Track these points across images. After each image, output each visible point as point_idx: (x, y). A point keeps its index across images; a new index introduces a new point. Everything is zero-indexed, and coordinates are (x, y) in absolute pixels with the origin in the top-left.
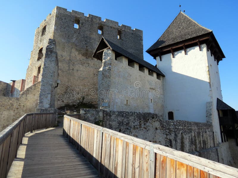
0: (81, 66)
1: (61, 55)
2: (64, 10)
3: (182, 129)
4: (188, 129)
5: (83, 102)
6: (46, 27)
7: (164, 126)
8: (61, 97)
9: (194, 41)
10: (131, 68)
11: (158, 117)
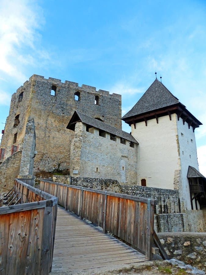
0: (57, 133)
1: (38, 123)
2: (41, 78)
3: (140, 194)
4: (146, 194)
5: (58, 169)
6: (23, 94)
7: (123, 190)
8: (37, 164)
9: (164, 110)
10: (102, 137)
11: (117, 183)
